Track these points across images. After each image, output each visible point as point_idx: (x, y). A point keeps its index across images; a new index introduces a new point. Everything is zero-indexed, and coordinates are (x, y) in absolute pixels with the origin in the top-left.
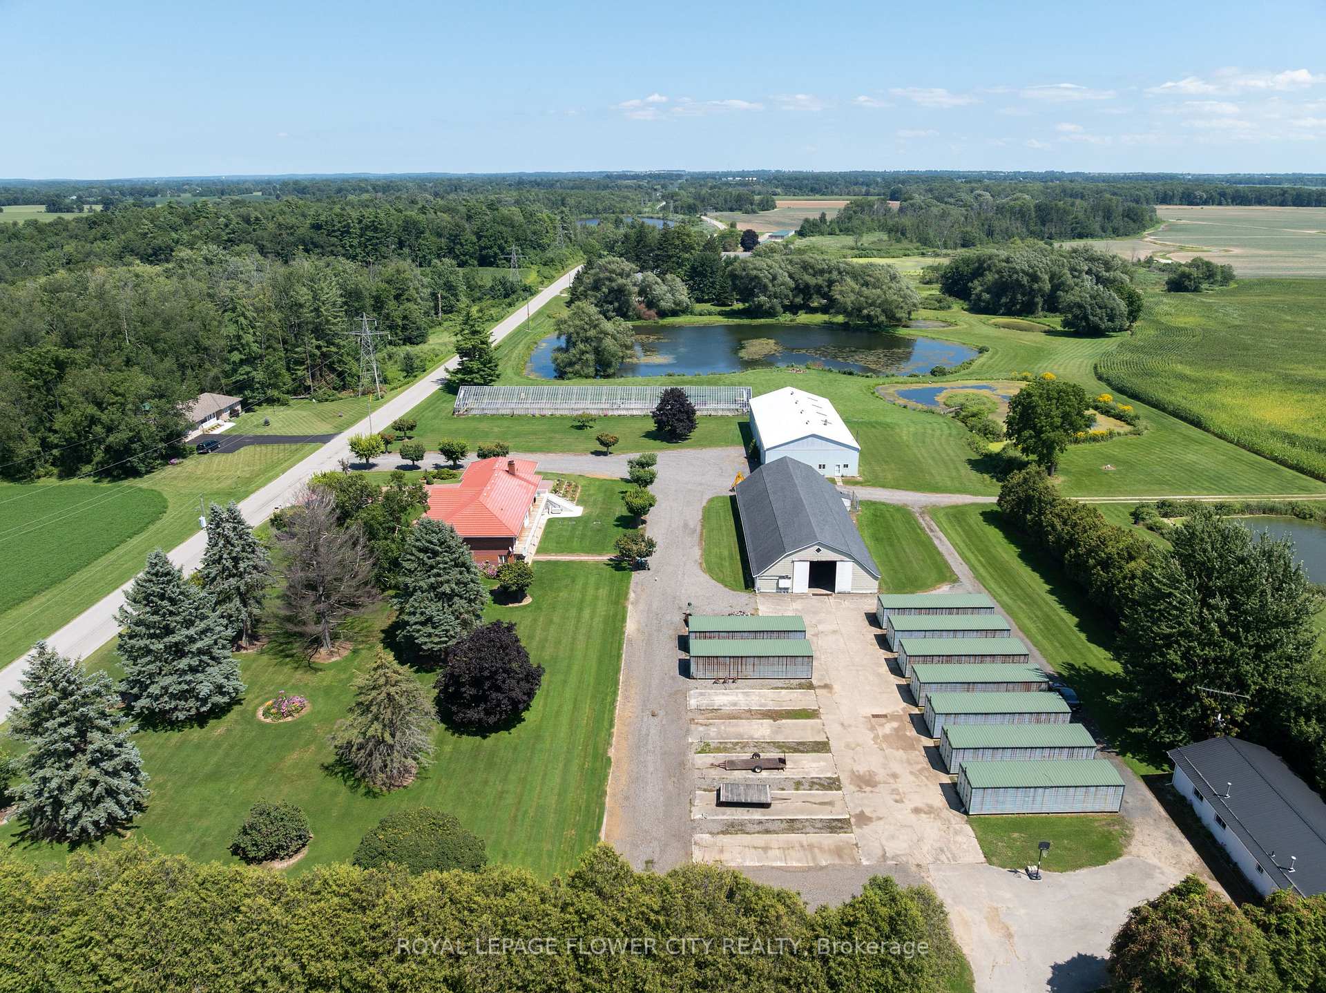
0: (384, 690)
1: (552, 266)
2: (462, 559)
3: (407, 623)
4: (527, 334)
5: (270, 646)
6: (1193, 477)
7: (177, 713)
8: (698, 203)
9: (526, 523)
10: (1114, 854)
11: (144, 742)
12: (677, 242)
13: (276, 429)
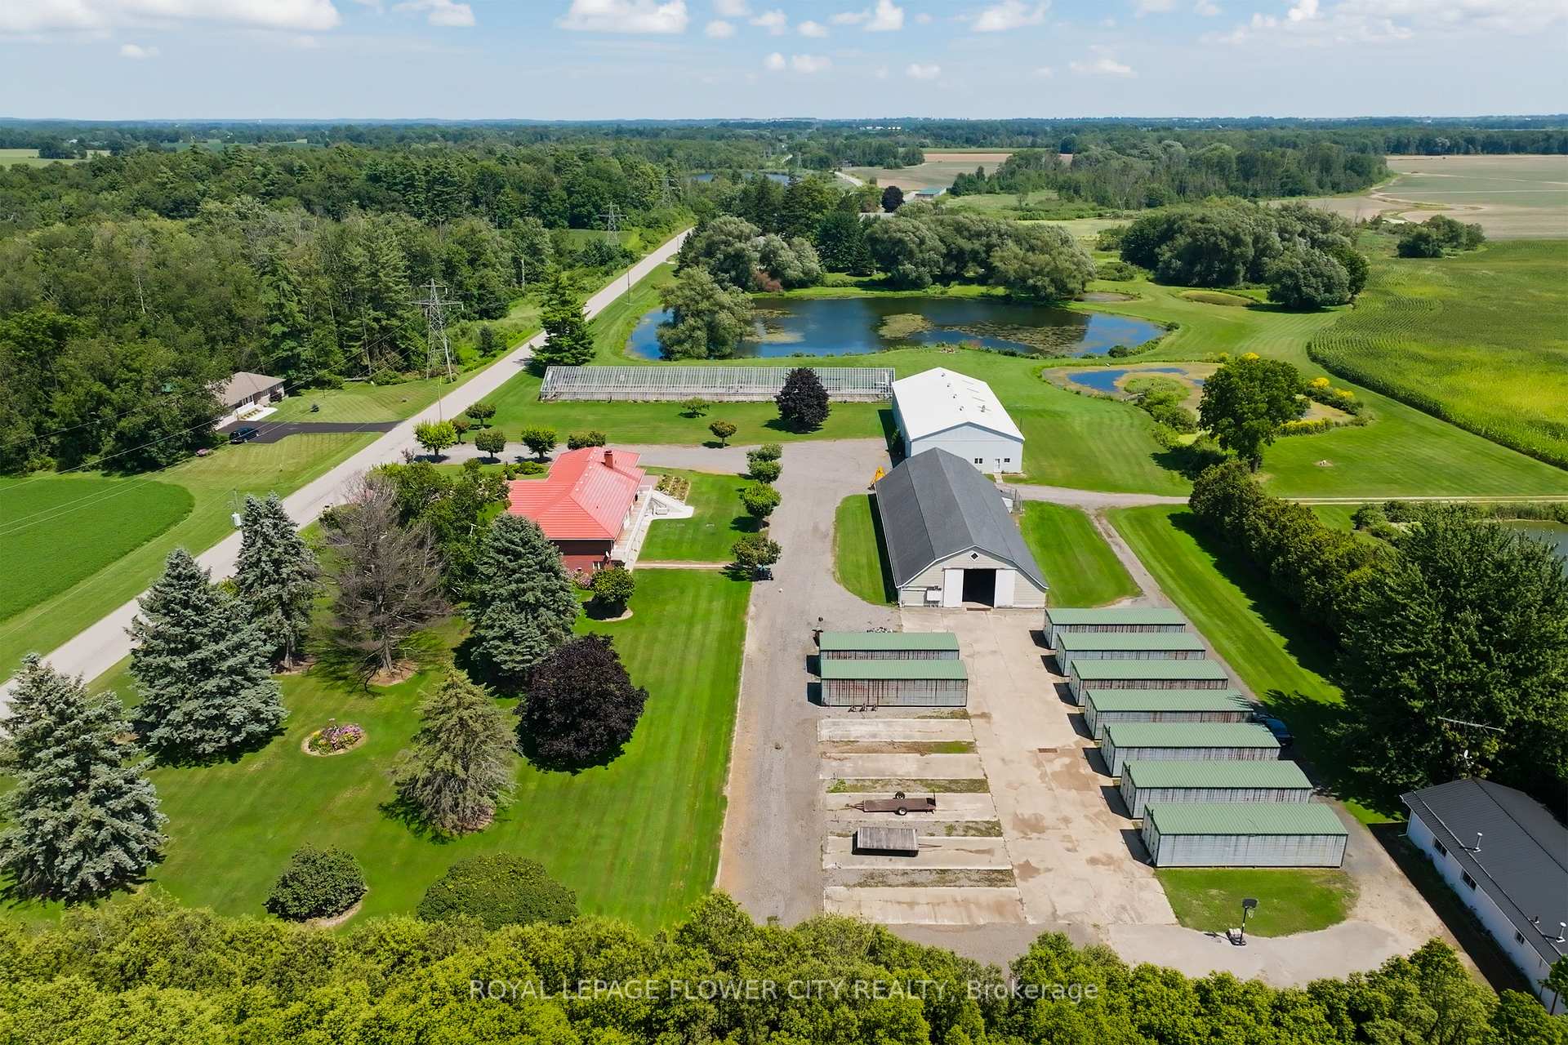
0: (456, 713)
1: (657, 227)
2: (549, 561)
3: (484, 638)
4: (627, 308)
5: (319, 666)
6: (1429, 475)
7: (204, 745)
8: (830, 155)
9: (627, 523)
10: (1338, 917)
11: (161, 779)
12: (806, 200)
13: (326, 416)
